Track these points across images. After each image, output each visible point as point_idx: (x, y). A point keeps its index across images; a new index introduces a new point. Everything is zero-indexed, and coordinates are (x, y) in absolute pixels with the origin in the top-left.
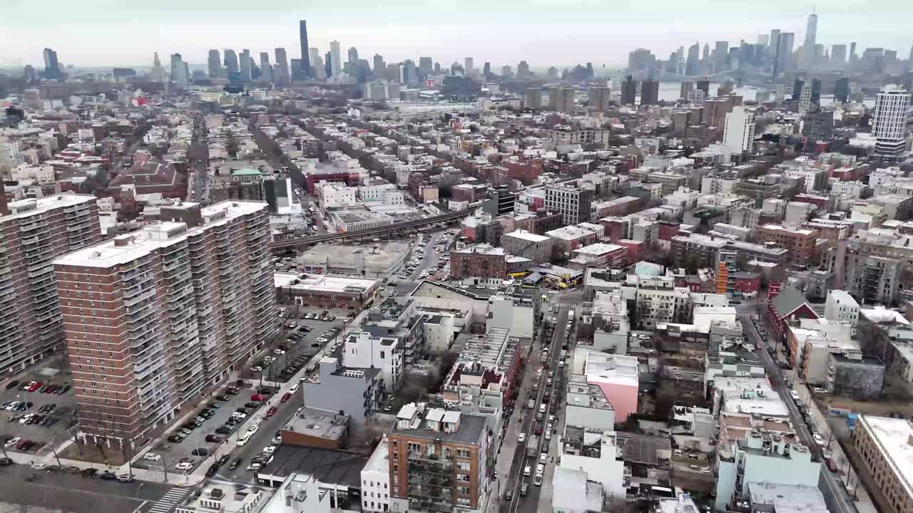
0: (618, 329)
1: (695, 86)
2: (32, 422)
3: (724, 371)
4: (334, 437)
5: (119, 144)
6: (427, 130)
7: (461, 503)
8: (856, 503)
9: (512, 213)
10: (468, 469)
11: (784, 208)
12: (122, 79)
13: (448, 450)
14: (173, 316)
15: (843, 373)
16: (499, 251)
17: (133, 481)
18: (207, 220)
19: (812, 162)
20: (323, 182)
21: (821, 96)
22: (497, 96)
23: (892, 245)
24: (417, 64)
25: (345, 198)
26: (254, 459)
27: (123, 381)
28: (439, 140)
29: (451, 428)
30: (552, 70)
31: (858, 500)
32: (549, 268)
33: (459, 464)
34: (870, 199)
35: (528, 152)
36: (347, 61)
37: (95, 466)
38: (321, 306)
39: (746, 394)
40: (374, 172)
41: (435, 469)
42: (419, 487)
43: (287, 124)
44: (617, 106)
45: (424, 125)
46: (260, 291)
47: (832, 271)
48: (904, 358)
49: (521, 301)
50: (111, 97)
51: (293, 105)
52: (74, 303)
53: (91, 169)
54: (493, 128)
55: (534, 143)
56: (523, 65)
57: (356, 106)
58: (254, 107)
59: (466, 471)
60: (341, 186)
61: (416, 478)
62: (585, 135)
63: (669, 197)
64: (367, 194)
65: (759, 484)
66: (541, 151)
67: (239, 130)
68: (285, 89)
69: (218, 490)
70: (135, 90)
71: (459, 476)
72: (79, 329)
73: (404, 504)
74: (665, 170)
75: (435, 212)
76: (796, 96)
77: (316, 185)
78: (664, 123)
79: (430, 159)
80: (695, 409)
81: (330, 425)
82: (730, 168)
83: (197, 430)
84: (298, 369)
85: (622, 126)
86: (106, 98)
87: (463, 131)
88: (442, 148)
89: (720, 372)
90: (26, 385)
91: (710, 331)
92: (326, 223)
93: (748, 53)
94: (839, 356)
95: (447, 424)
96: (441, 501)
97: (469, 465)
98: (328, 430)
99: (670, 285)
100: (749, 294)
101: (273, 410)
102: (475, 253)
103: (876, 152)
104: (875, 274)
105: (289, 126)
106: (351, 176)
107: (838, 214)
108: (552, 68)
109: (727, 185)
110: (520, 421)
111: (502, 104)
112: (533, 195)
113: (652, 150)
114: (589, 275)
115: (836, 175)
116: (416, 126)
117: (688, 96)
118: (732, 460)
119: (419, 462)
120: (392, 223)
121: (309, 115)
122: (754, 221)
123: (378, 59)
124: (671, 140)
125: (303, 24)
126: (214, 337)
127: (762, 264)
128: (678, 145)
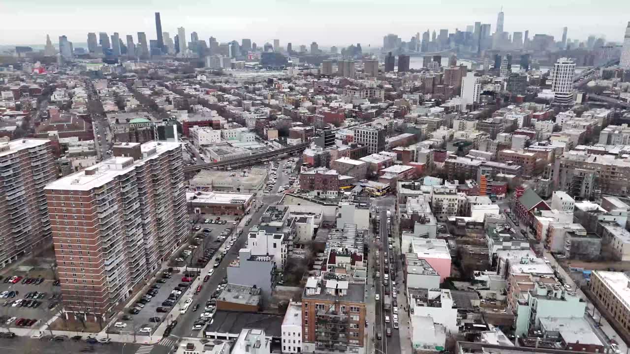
0: (429, 221)
1: (432, 60)
2: (22, 305)
3: (503, 247)
4: (255, 304)
5: (34, 102)
6: (259, 89)
7: (351, 343)
8: (602, 327)
9: (335, 146)
10: (358, 320)
11: (511, 139)
12: (23, 55)
13: (344, 307)
14: (128, 224)
15: (576, 245)
16: (333, 172)
17: (110, 343)
18: (145, 155)
19: (518, 109)
20: (196, 127)
21: (512, 66)
22: (299, 66)
23: (586, 161)
24: (240, 44)
25: (213, 138)
26: (196, 322)
27: (98, 272)
28: (269, 96)
29: (344, 293)
30: (334, 49)
31: (602, 326)
32: (367, 182)
33: (351, 316)
34: (561, 132)
35: (333, 104)
36: (191, 41)
37: (80, 334)
38: (214, 214)
39: (523, 260)
40: (230, 119)
41: (335, 321)
42: (323, 334)
43: (156, 86)
44: (382, 72)
45: (257, 86)
46: (179, 204)
47: (551, 179)
48: (611, 233)
49: (360, 205)
50: (18, 67)
51: (156, 72)
52: (60, 217)
53: (18, 120)
54: (304, 88)
55: (336, 98)
56: (314, 45)
57: (202, 73)
58: (128, 74)
59: (356, 321)
60: (208, 129)
61: (322, 328)
62: (369, 92)
63: (434, 133)
64: (228, 135)
65: (546, 318)
66: (342, 104)
67: (122, 90)
68: (148, 62)
69: (191, 344)
70: (35, 62)
71: (351, 325)
72: (65, 235)
73: (312, 347)
74: (426, 115)
75: (278, 146)
76: (497, 66)
77: (191, 129)
78: (418, 84)
79: (267, 110)
80: (486, 272)
81: (250, 295)
82: (466, 113)
83: (148, 304)
84: (210, 258)
85: (390, 86)
86: (14, 68)
87: (284, 90)
88: (273, 102)
89: (501, 247)
90: (10, 278)
91: (484, 221)
92: (202, 155)
93: (461, 38)
94: (572, 234)
95: (341, 290)
96: (338, 342)
97: (358, 317)
98: (249, 300)
99: (454, 192)
100: (501, 196)
101: (200, 288)
102: (317, 174)
103: (555, 102)
104: (579, 181)
105: (158, 88)
106: (214, 122)
107: (543, 142)
108: (334, 47)
109: (470, 124)
110: (373, 286)
111: (305, 71)
112: (344, 134)
113: (415, 102)
114: (400, 186)
115: (535, 117)
116: (251, 87)
117: (428, 66)
118: (527, 304)
119: (323, 317)
120: (251, 154)
121: (170, 79)
122: (493, 148)
123: (212, 40)
124: (426, 95)
125: (158, 15)
126: (151, 238)
127: (507, 176)
128: (431, 99)
